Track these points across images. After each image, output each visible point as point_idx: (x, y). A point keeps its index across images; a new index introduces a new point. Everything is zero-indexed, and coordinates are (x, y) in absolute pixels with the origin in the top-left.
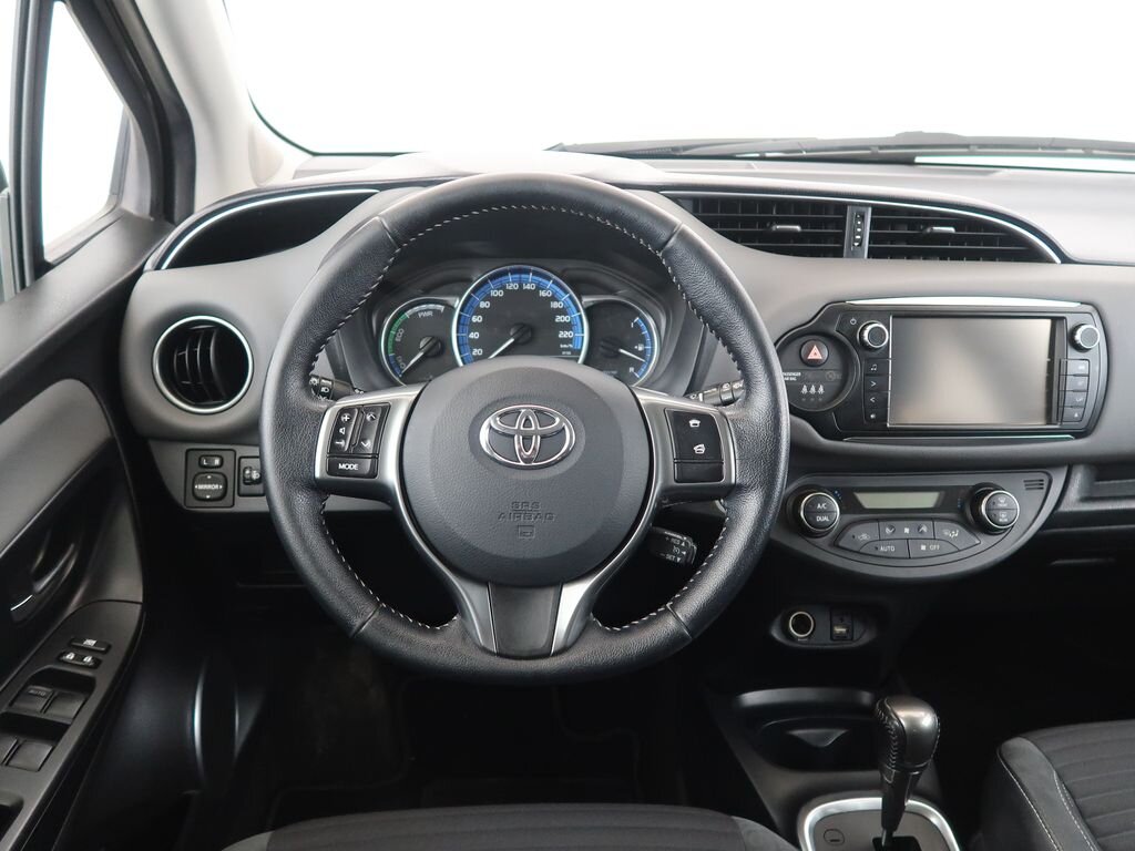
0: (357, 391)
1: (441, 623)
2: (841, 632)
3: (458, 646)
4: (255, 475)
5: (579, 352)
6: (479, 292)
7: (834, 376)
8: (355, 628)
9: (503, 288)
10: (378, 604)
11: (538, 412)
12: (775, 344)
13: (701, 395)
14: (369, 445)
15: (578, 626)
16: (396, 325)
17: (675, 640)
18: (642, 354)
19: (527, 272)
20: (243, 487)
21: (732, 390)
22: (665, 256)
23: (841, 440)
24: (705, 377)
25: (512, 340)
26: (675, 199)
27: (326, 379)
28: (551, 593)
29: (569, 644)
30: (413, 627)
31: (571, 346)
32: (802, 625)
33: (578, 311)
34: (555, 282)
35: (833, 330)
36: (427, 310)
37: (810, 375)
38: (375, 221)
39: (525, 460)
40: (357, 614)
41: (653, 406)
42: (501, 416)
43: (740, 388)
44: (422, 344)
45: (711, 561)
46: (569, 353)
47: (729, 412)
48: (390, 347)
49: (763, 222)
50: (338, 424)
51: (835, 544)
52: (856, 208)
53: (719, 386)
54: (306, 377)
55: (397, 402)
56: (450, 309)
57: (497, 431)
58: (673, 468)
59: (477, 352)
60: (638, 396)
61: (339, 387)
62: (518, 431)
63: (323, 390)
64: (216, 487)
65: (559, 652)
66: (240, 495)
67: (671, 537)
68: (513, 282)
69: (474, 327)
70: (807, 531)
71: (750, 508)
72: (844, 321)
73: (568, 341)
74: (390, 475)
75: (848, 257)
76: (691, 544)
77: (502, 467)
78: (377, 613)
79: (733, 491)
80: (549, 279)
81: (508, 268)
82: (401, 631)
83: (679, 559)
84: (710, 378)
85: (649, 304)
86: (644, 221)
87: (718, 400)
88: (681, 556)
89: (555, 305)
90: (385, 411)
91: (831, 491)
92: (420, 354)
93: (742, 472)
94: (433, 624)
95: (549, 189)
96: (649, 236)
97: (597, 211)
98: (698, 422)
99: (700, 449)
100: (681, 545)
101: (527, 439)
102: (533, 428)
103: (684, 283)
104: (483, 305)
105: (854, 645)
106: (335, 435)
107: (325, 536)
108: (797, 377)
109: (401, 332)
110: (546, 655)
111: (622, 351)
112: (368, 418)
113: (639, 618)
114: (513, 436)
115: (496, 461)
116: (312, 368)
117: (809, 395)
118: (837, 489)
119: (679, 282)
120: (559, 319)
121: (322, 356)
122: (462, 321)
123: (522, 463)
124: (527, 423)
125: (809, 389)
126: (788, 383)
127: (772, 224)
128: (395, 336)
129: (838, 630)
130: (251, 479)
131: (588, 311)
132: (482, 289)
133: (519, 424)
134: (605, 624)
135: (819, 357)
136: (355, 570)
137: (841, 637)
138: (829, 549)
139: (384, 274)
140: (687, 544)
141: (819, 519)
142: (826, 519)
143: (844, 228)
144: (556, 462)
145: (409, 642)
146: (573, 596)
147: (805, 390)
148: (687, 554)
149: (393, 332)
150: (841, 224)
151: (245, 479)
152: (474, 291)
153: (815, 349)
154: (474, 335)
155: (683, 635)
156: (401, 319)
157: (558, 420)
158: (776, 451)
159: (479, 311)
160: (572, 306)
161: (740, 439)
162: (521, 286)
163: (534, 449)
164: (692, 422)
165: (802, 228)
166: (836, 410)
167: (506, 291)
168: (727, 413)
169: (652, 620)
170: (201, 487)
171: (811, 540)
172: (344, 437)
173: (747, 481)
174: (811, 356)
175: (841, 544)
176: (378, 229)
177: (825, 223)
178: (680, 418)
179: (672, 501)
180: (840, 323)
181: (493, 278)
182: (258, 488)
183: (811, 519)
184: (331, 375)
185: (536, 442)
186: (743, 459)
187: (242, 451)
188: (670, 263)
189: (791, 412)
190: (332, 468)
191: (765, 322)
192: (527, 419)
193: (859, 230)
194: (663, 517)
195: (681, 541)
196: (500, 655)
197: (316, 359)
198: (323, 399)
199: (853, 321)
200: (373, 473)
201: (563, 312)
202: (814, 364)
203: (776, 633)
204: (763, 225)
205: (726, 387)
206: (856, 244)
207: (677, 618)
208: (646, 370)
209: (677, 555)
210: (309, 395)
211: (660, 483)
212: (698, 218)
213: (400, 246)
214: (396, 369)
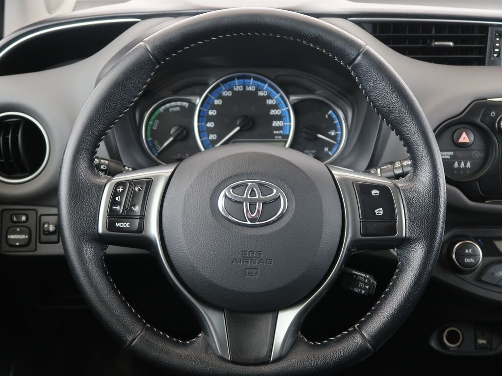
0: (127, 168)
1: (190, 339)
2: (483, 344)
3: (203, 355)
4: (52, 228)
5: (287, 136)
6: (214, 93)
7: (478, 154)
8: (128, 343)
9: (232, 89)
10: (144, 324)
11: (260, 185)
12: (434, 131)
13: (379, 170)
14: (137, 209)
15: (290, 341)
16: (153, 118)
17: (361, 352)
18: (334, 138)
19: (249, 78)
20: (43, 236)
21: (402, 166)
22: (354, 69)
23: (483, 202)
24: (382, 155)
25: (238, 129)
26: (359, 24)
27: (104, 159)
28: (270, 317)
29: (283, 354)
30: (170, 341)
31: (281, 132)
32: (453, 337)
33: (287, 106)
34: (270, 85)
35: (478, 120)
36: (176, 106)
37: (460, 154)
38: (141, 45)
39: (251, 220)
40: (129, 332)
41: (345, 180)
42: (233, 188)
43: (408, 165)
44: (172, 131)
45: (388, 294)
46: (280, 137)
47: (401, 183)
48: (148, 133)
49: (424, 40)
50: (115, 194)
51: (478, 279)
52: (494, 28)
53: (392, 163)
54: (91, 160)
55: (158, 177)
56: (193, 106)
57: (230, 199)
58: (359, 225)
59: (213, 137)
60: (333, 172)
61: (114, 166)
62: (246, 199)
63: (102, 167)
64: (23, 237)
65: (276, 360)
66: (41, 243)
67: (357, 275)
68: (239, 85)
69: (210, 119)
70: (458, 270)
71: (416, 255)
72: (486, 114)
73: (279, 128)
74: (153, 231)
75: (489, 65)
76: (372, 280)
77: (234, 225)
78: (144, 331)
79: (404, 243)
80: (265, 82)
81: (235, 75)
82: (161, 344)
83: (363, 292)
84: (385, 157)
85: (341, 102)
86: (339, 43)
87: (391, 174)
88: (364, 289)
89: (270, 102)
90: (149, 184)
91: (476, 240)
92: (171, 139)
93: (411, 229)
94: (185, 339)
95: (268, 21)
96: (342, 55)
97: (303, 36)
98: (378, 192)
99: (379, 211)
100: (365, 280)
101: (252, 205)
102: (257, 197)
103: (368, 88)
104: (218, 102)
105: (492, 353)
106: (113, 202)
107: (106, 276)
108: (451, 156)
109: (157, 122)
110: (266, 362)
111: (320, 136)
112: (137, 189)
113: (334, 336)
114: (242, 203)
115: (229, 220)
116: (96, 153)
117: (459, 168)
118: (479, 238)
119: (363, 88)
120: (273, 112)
121: (102, 144)
122: (201, 115)
123: (249, 223)
124: (253, 193)
125: (459, 164)
126: (445, 161)
127: (431, 42)
128: (152, 125)
129: (481, 341)
130: (49, 231)
131: (295, 106)
132: (216, 91)
133: (247, 194)
134: (309, 340)
135: (467, 140)
136: (127, 300)
137: (483, 347)
138: (474, 283)
139: (147, 84)
140: (369, 280)
141: (467, 260)
142: (472, 260)
143: (486, 44)
144: (274, 222)
145: (168, 353)
146: (286, 319)
147: (456, 165)
148: (370, 288)
149: (151, 123)
150: (484, 40)
151: (44, 231)
152: (210, 92)
153: (464, 135)
154: (210, 125)
155: (367, 348)
156: (157, 113)
157: (275, 191)
158: (436, 213)
159: (214, 107)
160: (282, 102)
161: (409, 204)
162: (244, 88)
163: (258, 211)
164: (374, 192)
165: (455, 43)
166: (480, 180)
167: (234, 93)
168: (399, 185)
169: (344, 337)
170: (12, 237)
171: (461, 276)
172: (119, 204)
173: (414, 235)
174: (461, 140)
175: (484, 278)
176: (143, 51)
177: (472, 40)
178: (364, 189)
179: (358, 249)
180: (484, 115)
181: (224, 82)
182: (54, 238)
183: (461, 260)
184: (107, 156)
185: (259, 206)
186: (411, 219)
187: (42, 210)
188: (357, 74)
189: (447, 182)
190: (110, 226)
191: (426, 115)
192: (253, 190)
193: (498, 45)
194: (352, 261)
195: (365, 278)
196: (233, 362)
197: (98, 146)
198: (103, 174)
199: (493, 114)
200: (141, 229)
201: (276, 107)
202: (464, 145)
203: (433, 344)
204: (424, 42)
205: (398, 164)
206: (495, 55)
207: (363, 336)
208: (337, 149)
209: (362, 289)
210: (93, 173)
211: (350, 236)
212: (376, 37)
213: (159, 63)
214: (153, 150)
